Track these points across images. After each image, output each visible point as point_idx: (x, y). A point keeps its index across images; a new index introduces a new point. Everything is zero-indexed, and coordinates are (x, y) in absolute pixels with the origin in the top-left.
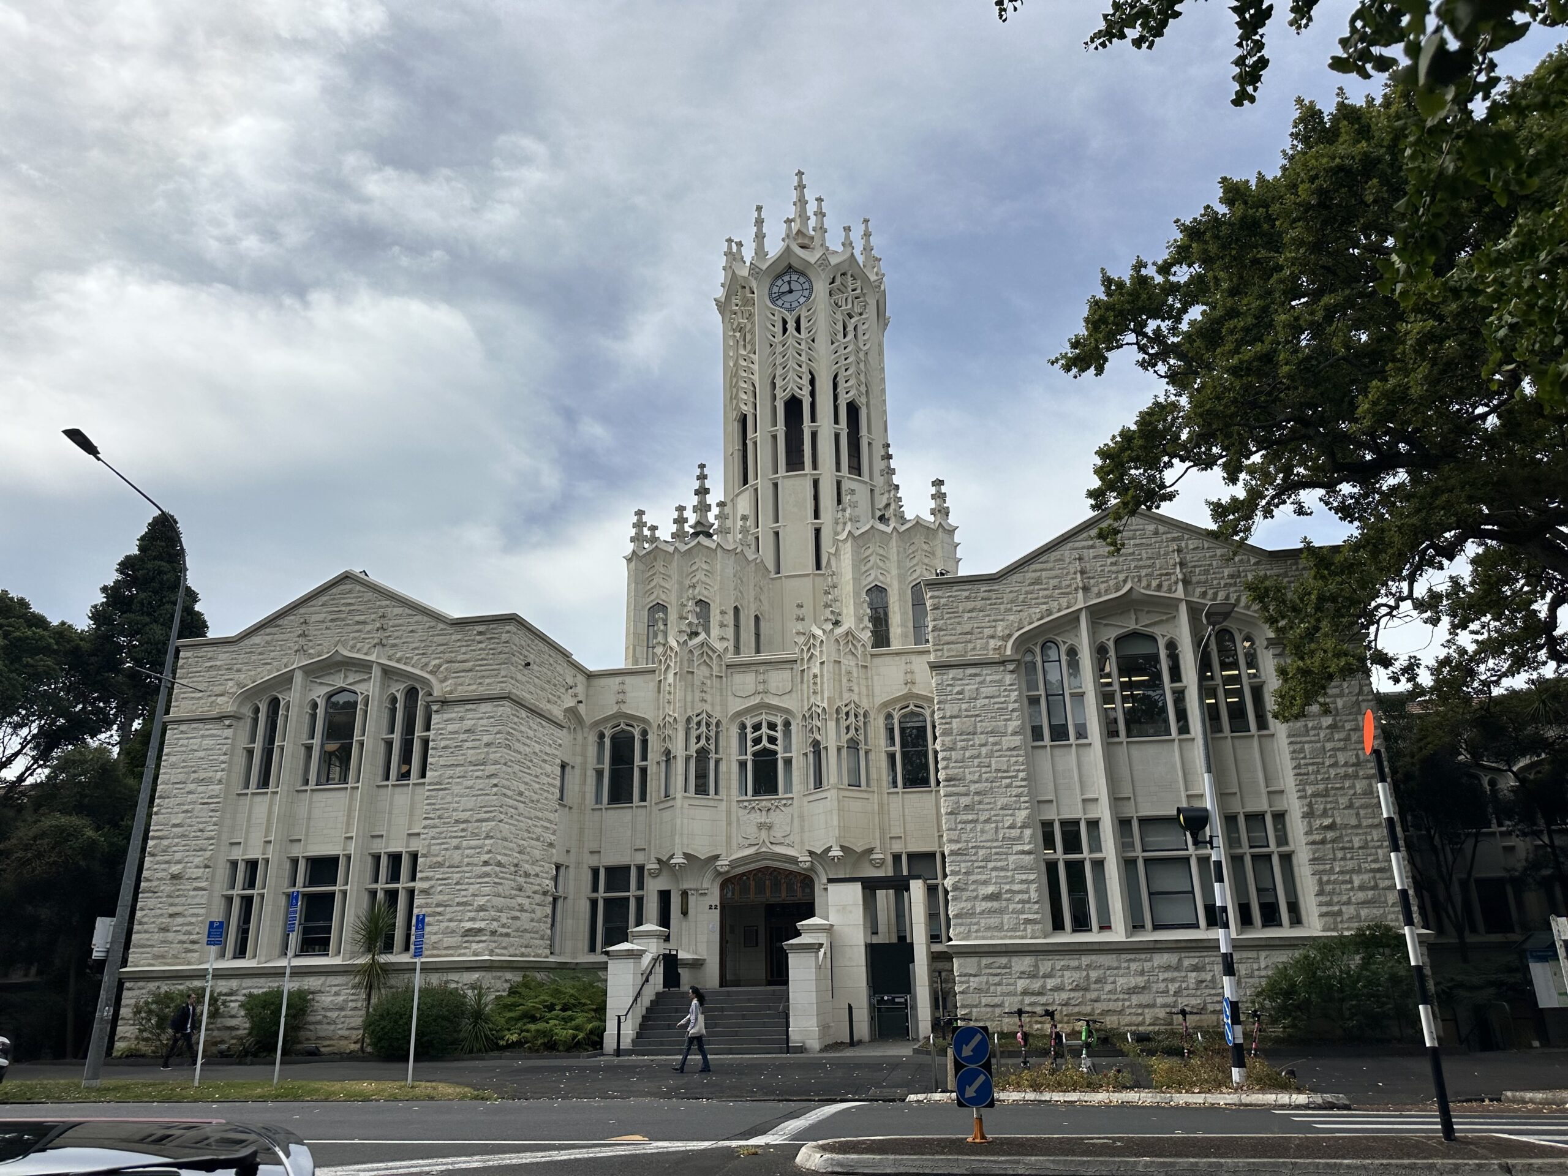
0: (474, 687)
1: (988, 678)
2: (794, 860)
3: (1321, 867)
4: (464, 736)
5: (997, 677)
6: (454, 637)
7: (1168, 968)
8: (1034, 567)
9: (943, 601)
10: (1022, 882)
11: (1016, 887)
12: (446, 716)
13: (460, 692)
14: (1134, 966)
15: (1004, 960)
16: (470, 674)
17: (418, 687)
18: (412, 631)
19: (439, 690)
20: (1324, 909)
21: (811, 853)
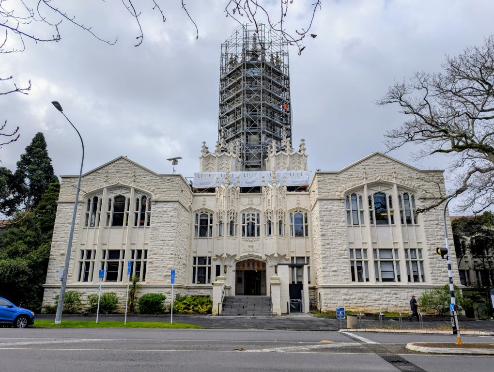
0: (167, 197)
1: (336, 204)
2: (261, 258)
3: (433, 265)
4: (164, 213)
5: (338, 204)
6: (159, 180)
7: (387, 293)
8: (350, 170)
9: (321, 179)
10: (344, 267)
11: (342, 268)
12: (157, 206)
13: (161, 199)
14: (377, 292)
15: (338, 290)
16: (165, 193)
17: (146, 196)
18: (145, 178)
19: (154, 198)
20: (433, 278)
21: (266, 255)
